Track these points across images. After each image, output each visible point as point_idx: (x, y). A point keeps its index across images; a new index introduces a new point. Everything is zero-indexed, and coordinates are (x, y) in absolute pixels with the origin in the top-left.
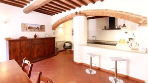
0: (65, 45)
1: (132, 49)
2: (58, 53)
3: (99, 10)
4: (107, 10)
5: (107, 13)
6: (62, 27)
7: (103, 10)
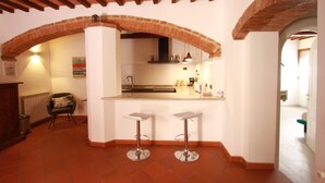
0: (52, 103)
1: (204, 95)
2: (28, 132)
3: (149, 20)
4: (165, 23)
5: (165, 28)
6: (39, 54)
7: (157, 21)
